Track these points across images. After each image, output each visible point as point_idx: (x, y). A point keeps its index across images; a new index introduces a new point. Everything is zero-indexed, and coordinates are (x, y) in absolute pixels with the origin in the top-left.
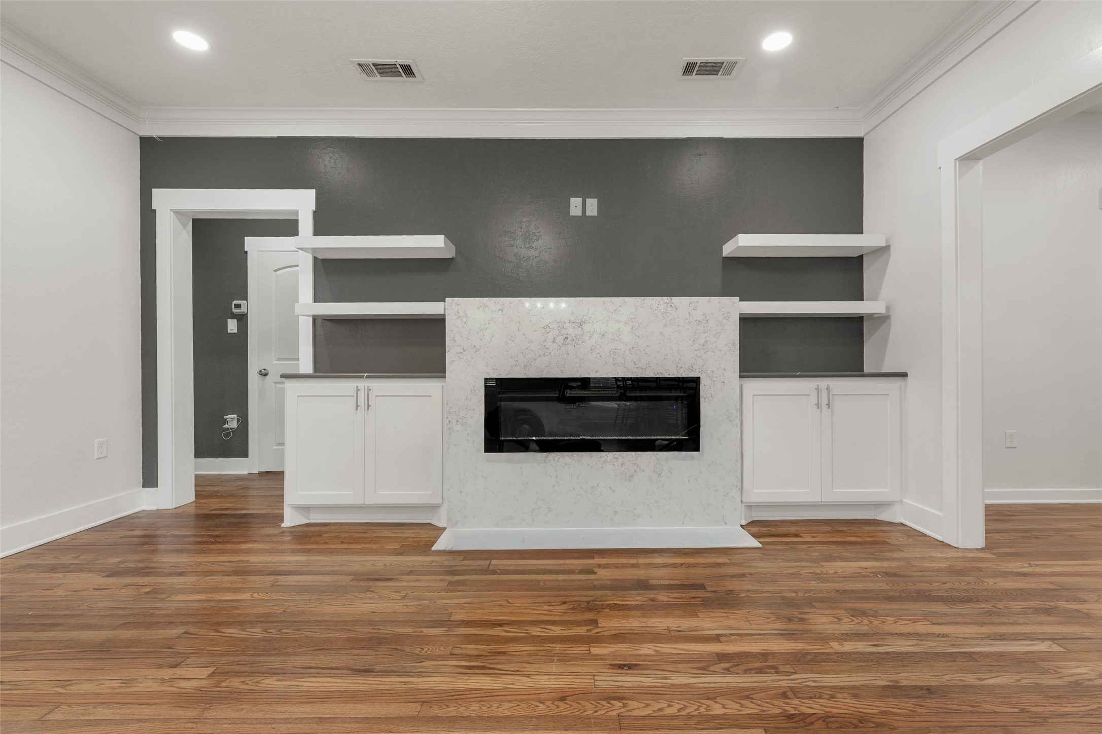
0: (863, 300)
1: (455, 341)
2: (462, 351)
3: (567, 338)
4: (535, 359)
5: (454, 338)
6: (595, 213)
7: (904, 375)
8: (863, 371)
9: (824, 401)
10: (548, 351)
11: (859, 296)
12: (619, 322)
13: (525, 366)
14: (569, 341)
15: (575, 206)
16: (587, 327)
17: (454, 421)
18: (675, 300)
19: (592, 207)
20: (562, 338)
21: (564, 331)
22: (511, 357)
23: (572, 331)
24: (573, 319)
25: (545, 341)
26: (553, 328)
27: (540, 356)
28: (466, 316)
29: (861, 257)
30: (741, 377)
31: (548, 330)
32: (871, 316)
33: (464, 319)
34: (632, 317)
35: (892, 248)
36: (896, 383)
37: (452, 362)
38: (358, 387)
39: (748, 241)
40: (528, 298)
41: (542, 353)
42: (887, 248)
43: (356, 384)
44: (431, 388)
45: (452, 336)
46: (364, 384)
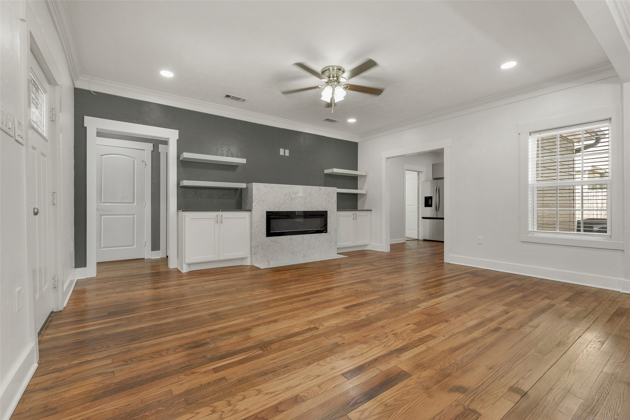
0: (358, 189)
1: (256, 198)
2: (259, 201)
3: (292, 198)
4: (282, 205)
6: (288, 155)
7: (371, 210)
8: (357, 209)
9: (355, 218)
10: (286, 202)
11: (356, 188)
12: (306, 193)
13: (279, 207)
14: (292, 199)
15: (282, 152)
16: (297, 195)
17: (256, 227)
18: (321, 187)
19: (287, 153)
20: (290, 198)
21: (291, 196)
22: (275, 204)
23: (293, 196)
24: (293, 192)
25: (285, 199)
26: (288, 195)
28: (260, 189)
29: (358, 177)
30: (337, 211)
31: (286, 195)
32: (360, 194)
33: (259, 191)
34: (310, 192)
35: (367, 176)
36: (369, 213)
37: (255, 205)
38: (217, 215)
39: (336, 171)
40: (280, 185)
41: (284, 203)
42: (366, 176)
43: (217, 214)
44: (245, 215)
45: (255, 196)
46: (220, 213)
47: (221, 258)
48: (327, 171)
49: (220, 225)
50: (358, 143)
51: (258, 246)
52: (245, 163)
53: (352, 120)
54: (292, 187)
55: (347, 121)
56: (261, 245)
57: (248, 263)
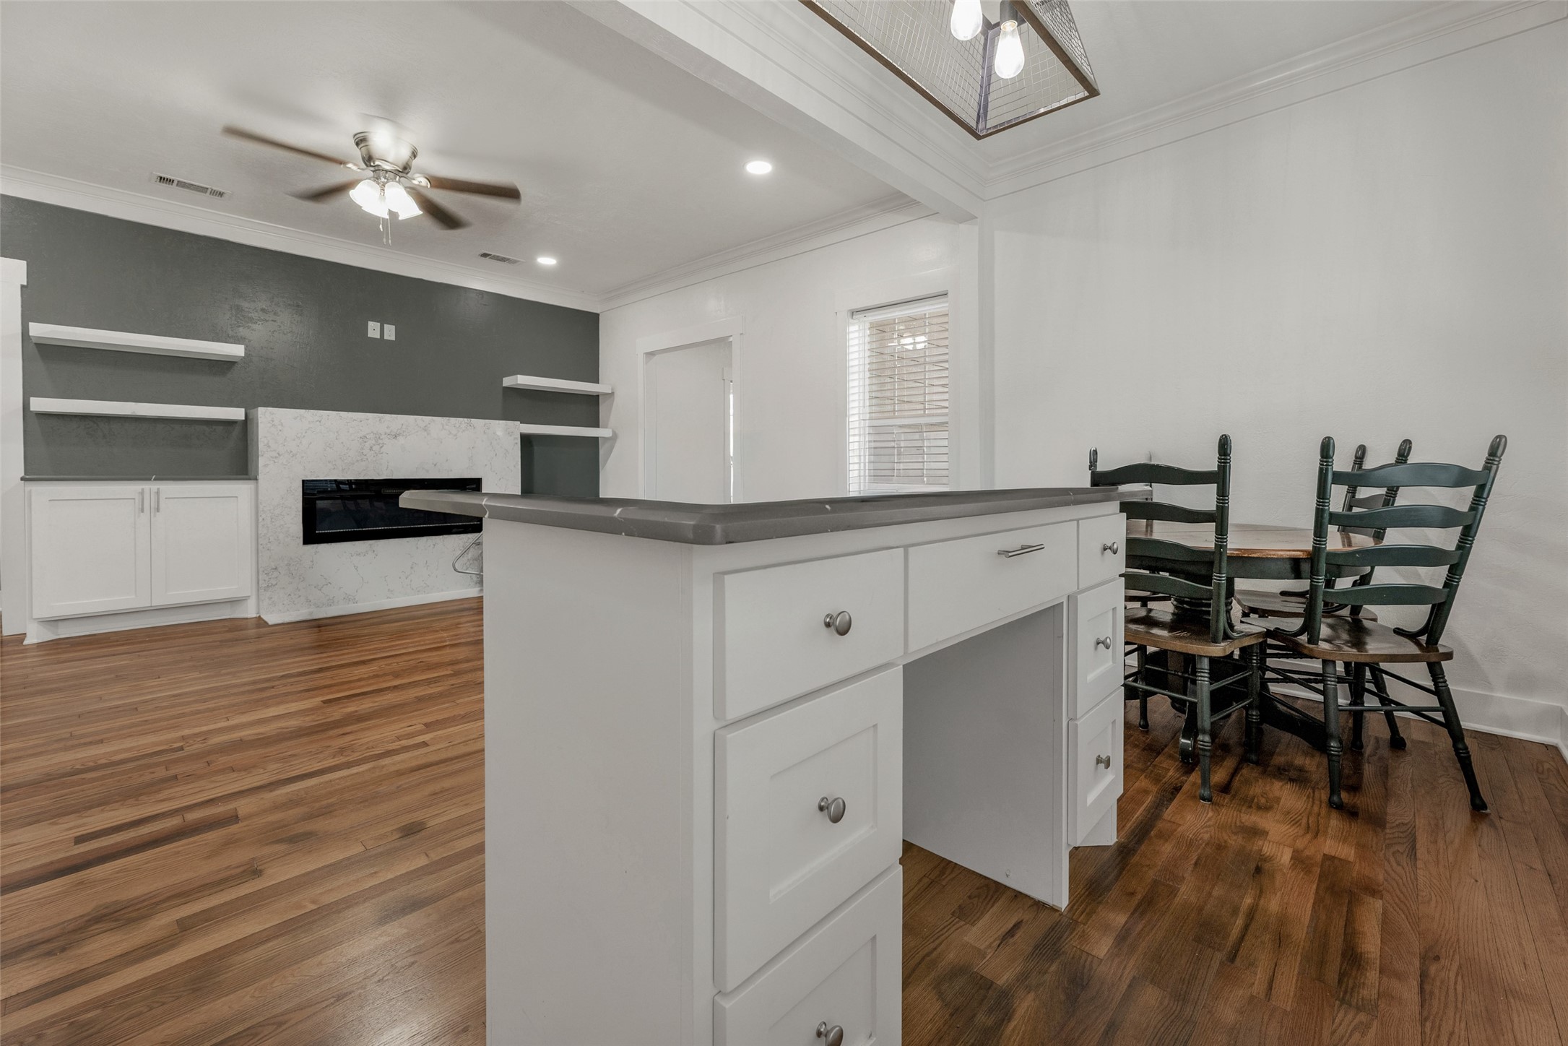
0: (599, 428)
1: (269, 447)
2: (277, 455)
3: (383, 447)
4: (353, 464)
5: (268, 443)
6: (393, 338)
10: (365, 457)
11: (596, 425)
13: (343, 469)
14: (385, 449)
15: (373, 329)
16: (401, 439)
17: (270, 519)
18: (474, 421)
19: (390, 333)
20: (378, 447)
21: (380, 441)
22: (329, 462)
23: (387, 441)
24: (388, 431)
25: (362, 448)
26: (370, 439)
27: (358, 461)
28: (282, 425)
29: (598, 396)
31: (365, 440)
32: (607, 439)
33: (280, 427)
35: (615, 396)
37: (266, 466)
38: (143, 489)
39: (524, 380)
40: (346, 413)
41: (359, 458)
42: (613, 393)
43: (141, 487)
44: (240, 489)
45: (266, 442)
46: (150, 487)
47: (158, 602)
48: (508, 382)
49: (155, 516)
50: (598, 315)
51: (276, 568)
52: (243, 357)
53: (547, 261)
54: (383, 420)
55: (536, 259)
56: (288, 565)
57: (249, 611)
